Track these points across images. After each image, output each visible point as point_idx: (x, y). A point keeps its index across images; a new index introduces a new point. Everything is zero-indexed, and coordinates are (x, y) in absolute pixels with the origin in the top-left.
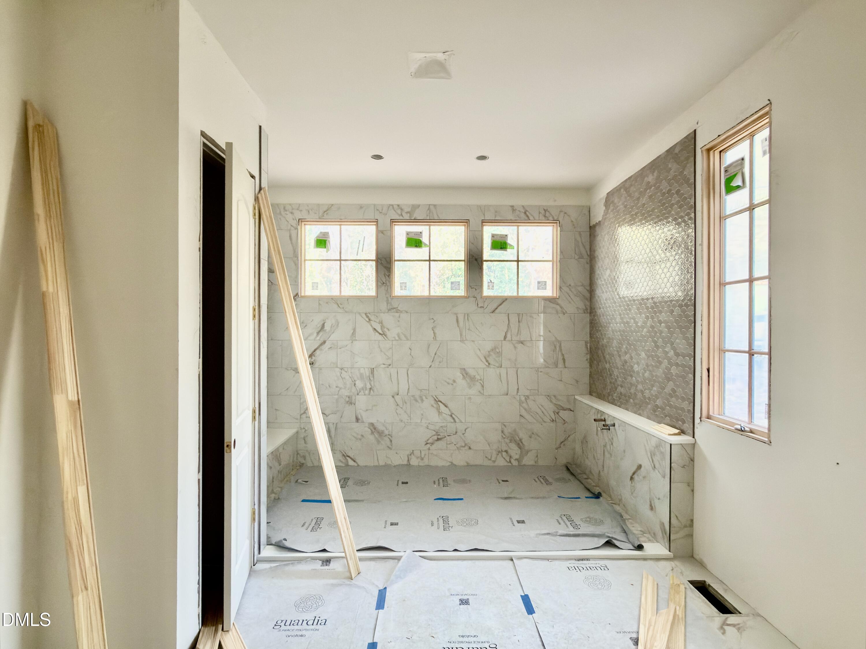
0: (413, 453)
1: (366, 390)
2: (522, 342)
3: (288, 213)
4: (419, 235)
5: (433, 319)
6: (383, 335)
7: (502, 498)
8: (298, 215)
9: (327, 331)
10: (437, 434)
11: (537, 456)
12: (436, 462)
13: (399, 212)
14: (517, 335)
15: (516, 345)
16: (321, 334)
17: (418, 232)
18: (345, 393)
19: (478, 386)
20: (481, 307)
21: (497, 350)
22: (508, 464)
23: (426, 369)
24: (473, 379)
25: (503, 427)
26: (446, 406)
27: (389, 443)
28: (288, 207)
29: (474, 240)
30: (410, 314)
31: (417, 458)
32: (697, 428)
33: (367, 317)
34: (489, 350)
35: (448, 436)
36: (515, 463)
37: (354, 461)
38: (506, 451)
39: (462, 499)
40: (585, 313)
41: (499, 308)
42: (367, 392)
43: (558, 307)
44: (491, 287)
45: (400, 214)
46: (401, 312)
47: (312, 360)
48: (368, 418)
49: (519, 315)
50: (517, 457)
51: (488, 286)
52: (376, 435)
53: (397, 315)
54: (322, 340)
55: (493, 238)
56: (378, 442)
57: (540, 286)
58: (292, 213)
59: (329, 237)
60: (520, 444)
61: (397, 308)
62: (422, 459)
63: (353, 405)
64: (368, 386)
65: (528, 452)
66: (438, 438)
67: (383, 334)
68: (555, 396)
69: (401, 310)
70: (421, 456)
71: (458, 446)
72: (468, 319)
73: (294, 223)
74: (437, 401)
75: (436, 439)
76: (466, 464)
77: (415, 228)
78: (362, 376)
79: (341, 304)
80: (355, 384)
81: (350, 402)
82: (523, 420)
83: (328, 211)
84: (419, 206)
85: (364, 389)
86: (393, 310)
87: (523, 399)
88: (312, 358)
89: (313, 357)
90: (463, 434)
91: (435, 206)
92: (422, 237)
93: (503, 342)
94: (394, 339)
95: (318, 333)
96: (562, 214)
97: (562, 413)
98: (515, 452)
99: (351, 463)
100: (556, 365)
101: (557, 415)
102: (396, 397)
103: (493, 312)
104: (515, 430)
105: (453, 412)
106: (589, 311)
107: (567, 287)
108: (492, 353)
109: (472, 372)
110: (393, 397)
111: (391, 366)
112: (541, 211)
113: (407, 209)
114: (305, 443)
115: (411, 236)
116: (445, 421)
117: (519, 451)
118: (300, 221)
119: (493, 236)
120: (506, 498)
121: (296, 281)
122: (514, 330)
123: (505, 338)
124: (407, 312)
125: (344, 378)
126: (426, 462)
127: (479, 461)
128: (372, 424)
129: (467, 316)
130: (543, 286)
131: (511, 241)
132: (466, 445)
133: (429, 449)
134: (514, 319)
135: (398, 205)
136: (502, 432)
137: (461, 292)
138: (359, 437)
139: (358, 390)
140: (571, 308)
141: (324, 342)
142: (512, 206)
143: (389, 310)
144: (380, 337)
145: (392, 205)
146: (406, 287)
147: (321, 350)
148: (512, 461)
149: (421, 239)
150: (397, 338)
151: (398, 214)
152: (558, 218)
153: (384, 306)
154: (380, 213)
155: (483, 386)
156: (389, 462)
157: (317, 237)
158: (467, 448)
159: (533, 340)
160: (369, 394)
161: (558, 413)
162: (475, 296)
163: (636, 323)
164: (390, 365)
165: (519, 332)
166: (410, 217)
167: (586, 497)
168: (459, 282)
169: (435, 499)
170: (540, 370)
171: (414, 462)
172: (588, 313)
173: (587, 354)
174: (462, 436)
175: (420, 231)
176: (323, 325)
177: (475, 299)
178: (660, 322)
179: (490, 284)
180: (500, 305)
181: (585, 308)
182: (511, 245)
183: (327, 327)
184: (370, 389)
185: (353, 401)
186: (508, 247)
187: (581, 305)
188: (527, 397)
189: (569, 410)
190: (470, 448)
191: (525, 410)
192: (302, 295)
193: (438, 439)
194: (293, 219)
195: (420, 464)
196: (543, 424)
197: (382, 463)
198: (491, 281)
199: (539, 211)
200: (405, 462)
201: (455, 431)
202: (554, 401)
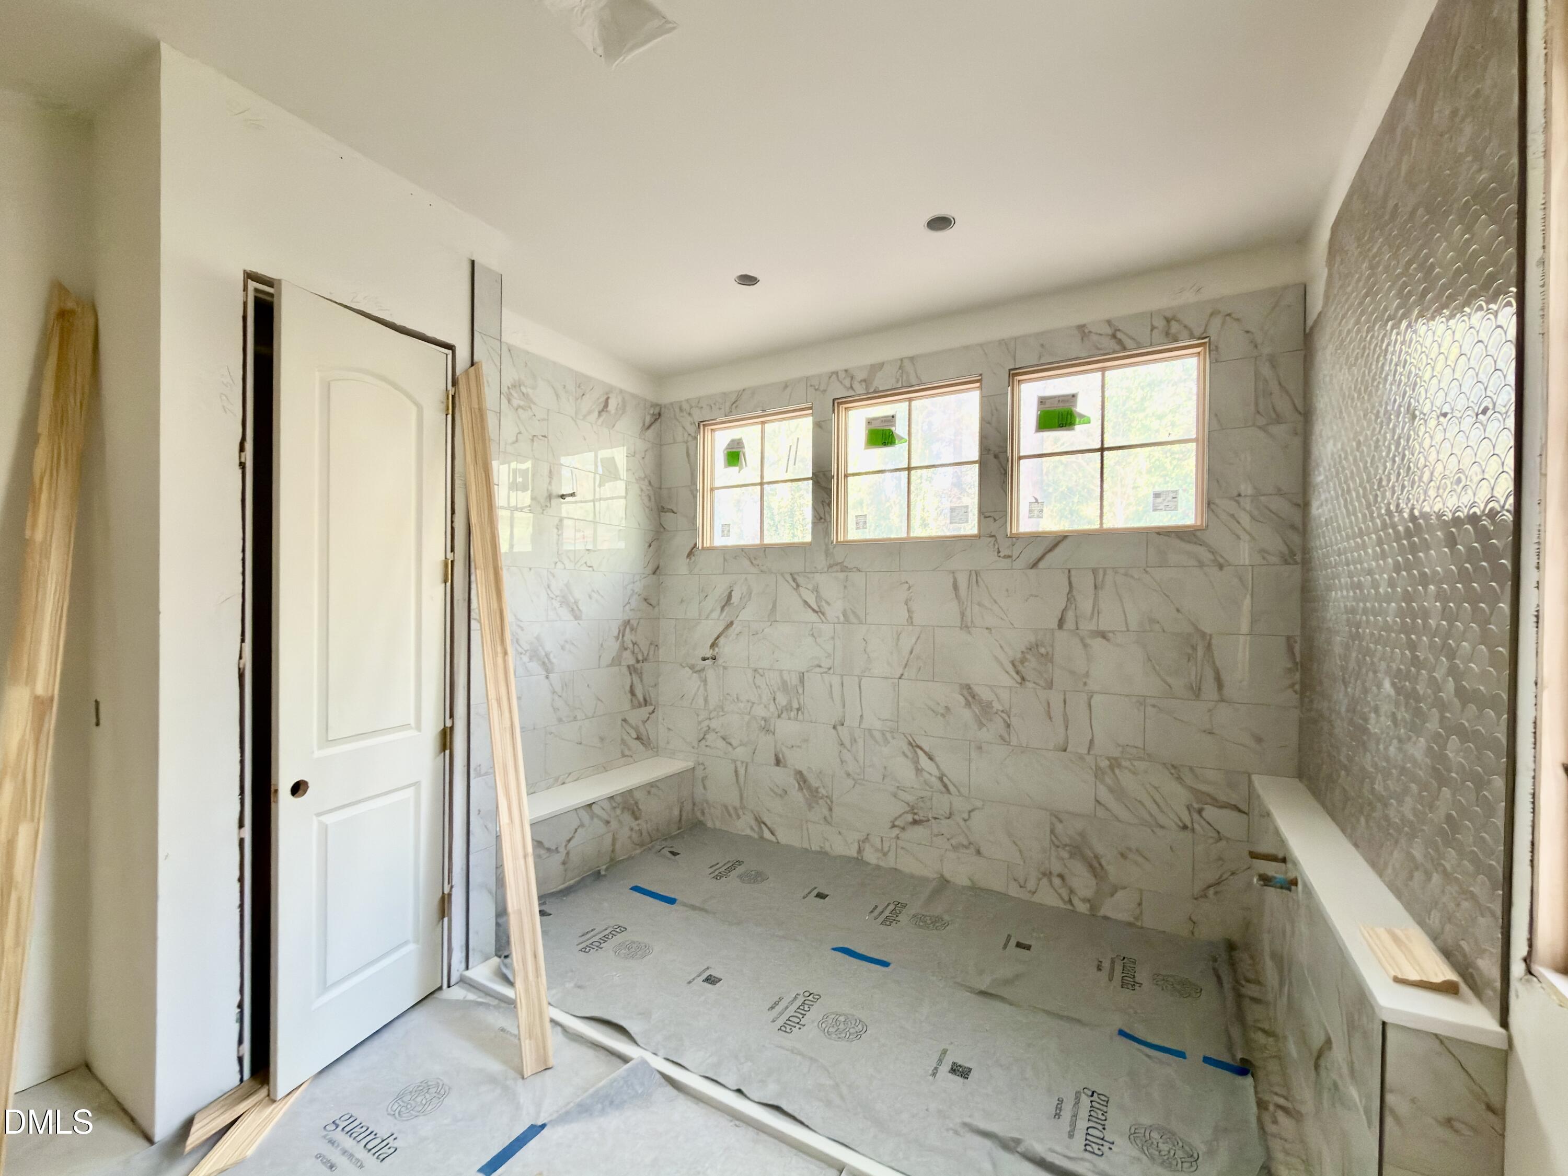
0: (867, 839)
1: (791, 710)
2: (1103, 635)
3: (685, 414)
4: (889, 421)
5: (907, 582)
6: (820, 614)
7: (972, 990)
8: (698, 416)
9: (735, 604)
10: (912, 810)
11: (1140, 904)
12: (909, 865)
13: (847, 382)
14: (1091, 618)
15: (1088, 641)
16: (727, 609)
17: (888, 417)
18: (760, 711)
19: (997, 725)
20: (1005, 557)
21: (1042, 650)
22: (1065, 907)
23: (893, 680)
24: (986, 708)
25: (1054, 820)
26: (931, 758)
27: (826, 812)
28: (686, 406)
29: (992, 415)
30: (864, 573)
31: (877, 850)
32: (1517, 996)
33: (794, 580)
34: (1024, 649)
35: (935, 818)
36: (1082, 908)
37: (772, 833)
38: (1061, 876)
39: (885, 964)
40: (1286, 562)
41: (1048, 556)
42: (793, 714)
43: (1202, 552)
44: (1036, 513)
45: (849, 385)
46: (850, 570)
47: (715, 653)
48: (796, 760)
49: (1094, 571)
50: (1088, 893)
51: (1031, 511)
52: (806, 793)
53: (842, 576)
54: (729, 620)
55: (1042, 406)
56: (810, 807)
57: (1161, 503)
58: (690, 414)
59: (743, 447)
60: (1096, 868)
61: (843, 562)
62: (885, 854)
63: (771, 734)
64: (795, 705)
65: (1114, 890)
66: (914, 819)
67: (819, 612)
68: (1191, 769)
69: (850, 566)
70: (882, 849)
71: (953, 842)
72: (977, 582)
73: (692, 429)
74: (914, 746)
75: (911, 820)
76: (969, 883)
77: (880, 410)
78: (784, 686)
79: (755, 559)
80: (774, 699)
81: (767, 730)
82: (1101, 813)
83: (737, 403)
84: (882, 365)
85: (788, 708)
86: (835, 568)
87: (1104, 764)
88: (714, 650)
89: (717, 649)
90: (965, 820)
91: (912, 359)
92: (894, 425)
93: (1059, 634)
94: (836, 620)
95: (723, 608)
96: (1217, 322)
97: (1210, 812)
98: (1083, 883)
99: (767, 834)
100: (1196, 692)
101: (1196, 816)
102: (839, 728)
103: (1035, 565)
104: (1082, 834)
105: (946, 772)
106: (1298, 558)
107: (1231, 498)
108: (1028, 656)
109: (985, 694)
110: (834, 727)
111: (831, 671)
112: (1155, 324)
113: (861, 375)
114: (705, 788)
115: (876, 425)
116: (928, 788)
117: (1094, 882)
118: (701, 424)
119: (1042, 401)
120: (983, 993)
121: (693, 524)
122: (1085, 605)
123: (1061, 623)
124: (859, 571)
125: (759, 687)
126: (890, 862)
127: (997, 884)
128: (800, 773)
129: (975, 576)
130: (1169, 501)
131: (1085, 406)
132: (970, 843)
133: (897, 838)
134: (1084, 583)
135: (846, 371)
136: (1052, 831)
137: (971, 527)
138: (779, 791)
139: (779, 708)
140: (1244, 554)
141: (731, 623)
142: (1081, 328)
143: (830, 566)
144: (813, 617)
145: (836, 373)
146: (865, 523)
147: (726, 637)
148: (1076, 901)
149: (893, 429)
150: (842, 619)
151: (845, 386)
152: (1205, 331)
153: (821, 561)
154: (816, 390)
155: (1008, 726)
156: (828, 848)
157: (727, 448)
158: (972, 850)
159: (1130, 629)
160: (796, 719)
161: (1200, 812)
162: (993, 534)
163: (1375, 585)
164: (830, 669)
165: (1096, 610)
166: (867, 388)
167: (1207, 1060)
168: (967, 507)
169: (834, 949)
170: (1149, 701)
171: (871, 856)
172: (1296, 563)
173: (1290, 670)
174: (962, 823)
175: (890, 413)
176: (730, 596)
177: (993, 539)
178: (1424, 580)
179: (1036, 507)
180: (1051, 550)
181: (1285, 550)
182: (1082, 416)
183: (735, 599)
184: (798, 710)
185: (772, 728)
186: (1077, 420)
187: (1274, 543)
188: (1114, 764)
189: (1232, 809)
190: (978, 852)
191: (1111, 790)
192: (705, 546)
193: (915, 822)
194: (691, 424)
195: (882, 864)
196: (1157, 830)
197: (815, 847)
198: (1036, 500)
199: (1152, 325)
200: (853, 853)
201: (948, 812)
202: (1189, 779)
